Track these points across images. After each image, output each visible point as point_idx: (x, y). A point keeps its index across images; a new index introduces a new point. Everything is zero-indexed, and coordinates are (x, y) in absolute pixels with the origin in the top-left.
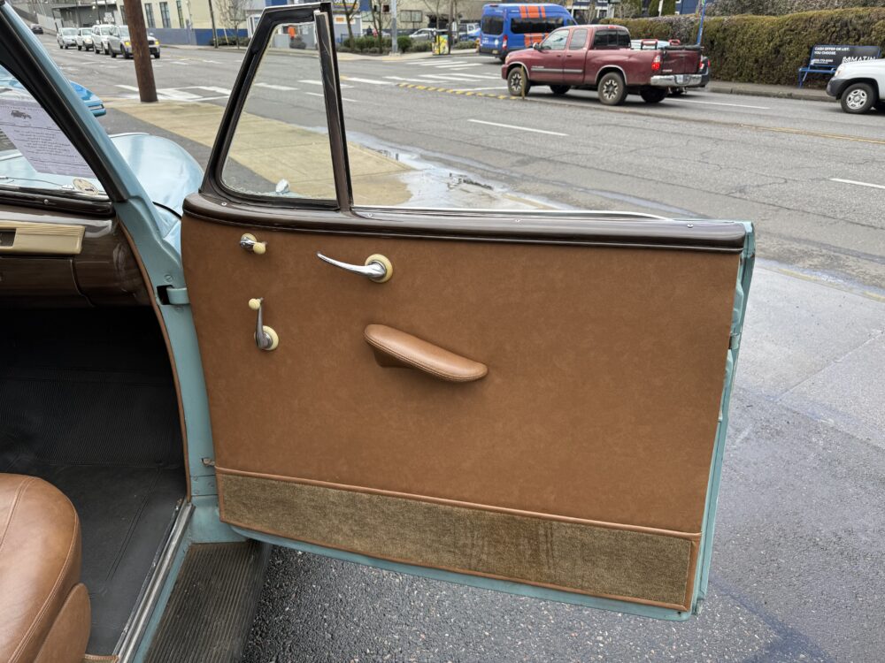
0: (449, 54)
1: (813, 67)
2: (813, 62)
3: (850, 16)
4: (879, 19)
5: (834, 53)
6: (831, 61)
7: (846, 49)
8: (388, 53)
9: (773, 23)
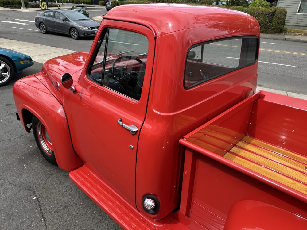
0: (48, 9)
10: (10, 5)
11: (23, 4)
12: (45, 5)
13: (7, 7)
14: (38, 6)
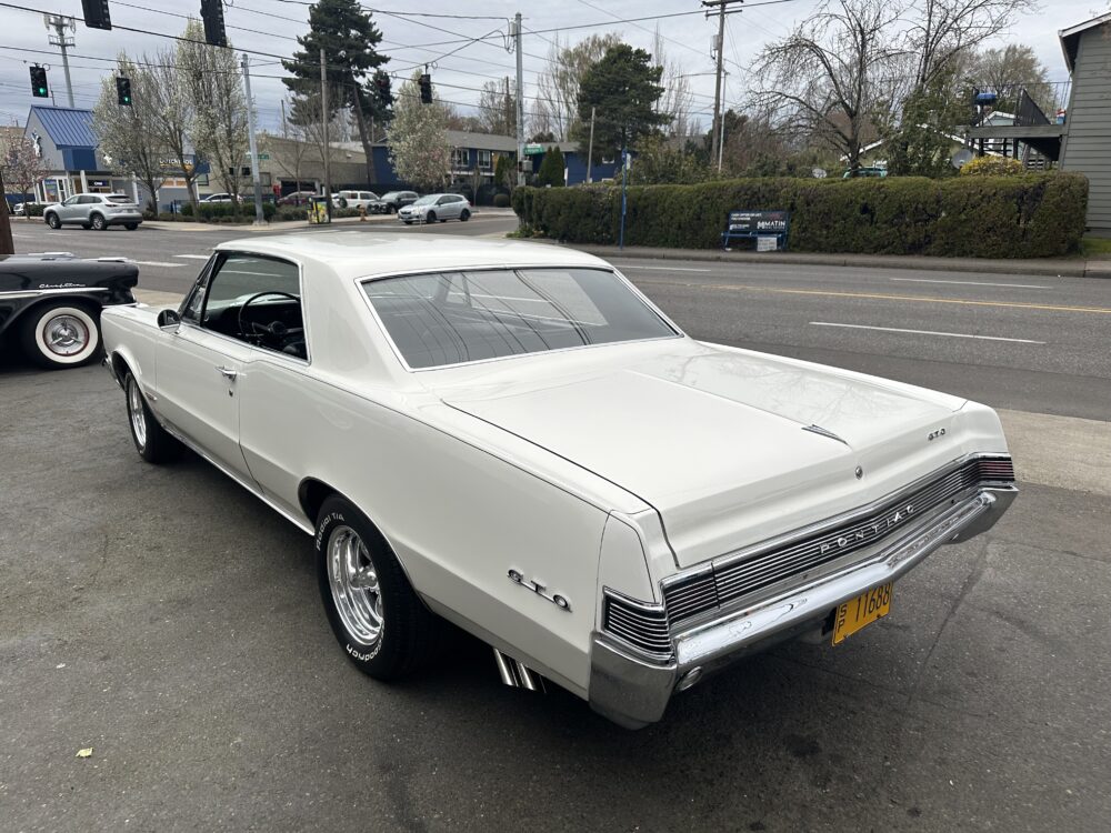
1: (732, 232)
2: (731, 227)
4: (783, 188)
5: (749, 219)
6: (747, 226)
7: (758, 215)
8: (251, 222)
9: (689, 192)
10: (225, 218)
11: (259, 210)
12: (322, 212)
13: (216, 222)
14: (304, 217)
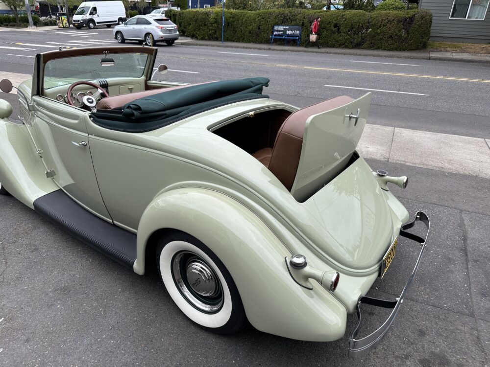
0: (69, 27)
1: (275, 35)
2: (275, 33)
3: (287, 12)
4: (298, 14)
5: (283, 29)
6: (282, 33)
7: (287, 27)
8: (27, 27)
9: (254, 15)
10: (11, 24)
11: (30, 20)
12: (65, 21)
13: (6, 26)
